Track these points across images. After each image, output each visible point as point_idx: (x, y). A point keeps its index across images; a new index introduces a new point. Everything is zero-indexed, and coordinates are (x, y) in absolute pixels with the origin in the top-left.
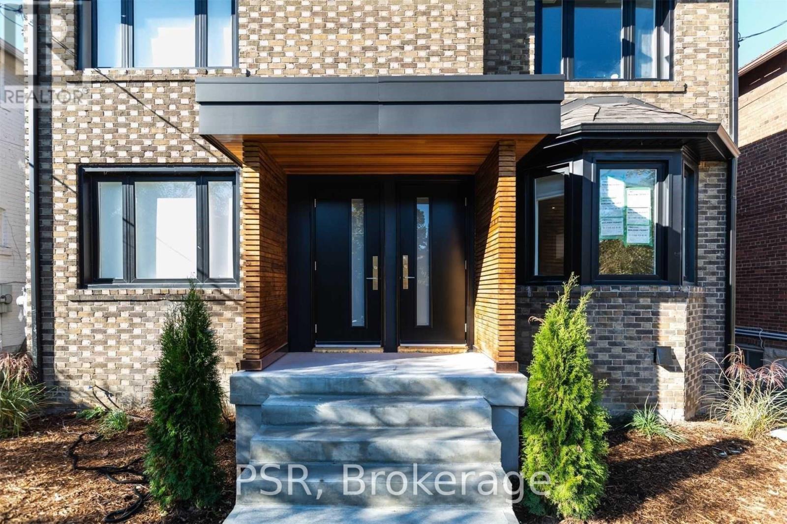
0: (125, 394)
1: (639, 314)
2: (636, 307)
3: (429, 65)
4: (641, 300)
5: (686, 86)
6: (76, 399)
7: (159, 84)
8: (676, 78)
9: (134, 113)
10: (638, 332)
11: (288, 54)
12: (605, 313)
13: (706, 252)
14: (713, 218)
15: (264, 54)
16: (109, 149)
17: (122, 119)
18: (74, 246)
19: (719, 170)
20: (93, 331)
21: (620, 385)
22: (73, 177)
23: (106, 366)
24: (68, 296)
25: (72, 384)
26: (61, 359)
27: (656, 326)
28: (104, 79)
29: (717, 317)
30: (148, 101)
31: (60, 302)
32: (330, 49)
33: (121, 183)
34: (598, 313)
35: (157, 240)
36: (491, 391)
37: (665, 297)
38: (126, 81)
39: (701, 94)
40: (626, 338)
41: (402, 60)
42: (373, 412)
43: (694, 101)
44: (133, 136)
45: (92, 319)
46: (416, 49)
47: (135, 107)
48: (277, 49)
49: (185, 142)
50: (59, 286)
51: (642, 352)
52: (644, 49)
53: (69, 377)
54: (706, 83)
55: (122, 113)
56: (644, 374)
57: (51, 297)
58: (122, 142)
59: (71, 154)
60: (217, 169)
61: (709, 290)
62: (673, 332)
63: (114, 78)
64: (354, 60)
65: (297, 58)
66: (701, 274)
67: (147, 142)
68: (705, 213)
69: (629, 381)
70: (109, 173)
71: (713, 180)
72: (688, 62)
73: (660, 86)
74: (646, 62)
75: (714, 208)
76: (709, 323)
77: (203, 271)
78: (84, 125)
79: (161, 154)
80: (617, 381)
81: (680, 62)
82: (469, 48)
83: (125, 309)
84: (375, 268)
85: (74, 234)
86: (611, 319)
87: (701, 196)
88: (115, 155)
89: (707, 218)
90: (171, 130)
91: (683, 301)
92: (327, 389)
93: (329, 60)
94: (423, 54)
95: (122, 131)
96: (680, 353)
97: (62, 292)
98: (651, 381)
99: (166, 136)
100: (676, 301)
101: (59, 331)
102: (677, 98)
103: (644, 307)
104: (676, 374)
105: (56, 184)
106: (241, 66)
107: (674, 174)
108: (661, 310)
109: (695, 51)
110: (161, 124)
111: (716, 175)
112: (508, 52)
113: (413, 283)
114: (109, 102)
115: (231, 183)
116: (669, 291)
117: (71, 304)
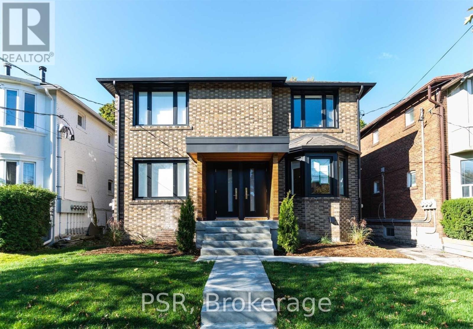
0: (149, 236)
1: (324, 206)
2: (323, 204)
3: (254, 124)
4: (325, 202)
5: (343, 130)
6: (132, 238)
7: (162, 131)
8: (340, 127)
9: (153, 141)
10: (324, 212)
11: (206, 121)
12: (313, 206)
13: (351, 186)
14: (354, 175)
15: (198, 121)
16: (144, 153)
17: (149, 143)
18: (131, 185)
19: (355, 158)
20: (138, 215)
21: (318, 230)
22: (131, 162)
23: (142, 226)
24: (129, 203)
25: (130, 233)
26: (126, 224)
27: (330, 210)
28: (143, 129)
29: (356, 209)
30: (158, 137)
31: (126, 205)
32: (220, 119)
33: (146, 164)
34: (310, 206)
35: (159, 184)
36: (271, 225)
37: (333, 201)
38: (150, 130)
39: (348, 133)
40: (320, 214)
41: (245, 123)
42: (237, 229)
43: (346, 135)
44: (153, 148)
45: (137, 211)
46: (249, 119)
47: (153, 139)
48: (202, 119)
49: (170, 150)
50: (126, 199)
51: (325, 219)
52: (330, 117)
53: (129, 231)
54: (350, 129)
55: (149, 141)
56: (326, 226)
57: (123, 203)
58: (149, 150)
59: (131, 154)
60: (181, 159)
61: (353, 199)
62: (335, 212)
63: (146, 129)
64: (228, 123)
65: (209, 122)
66: (350, 194)
67: (157, 150)
68: (351, 173)
69: (321, 228)
70: (144, 161)
71: (353, 162)
72: (344, 122)
73: (334, 130)
74: (331, 121)
75: (354, 171)
76: (353, 211)
77: (175, 194)
78: (136, 145)
79: (162, 154)
80: (317, 228)
81: (341, 122)
82: (267, 119)
83: (149, 207)
84: (236, 192)
85: (132, 182)
86: (315, 208)
87: (349, 167)
88: (146, 155)
89: (351, 175)
90: (166, 146)
91: (338, 202)
92: (223, 225)
93: (220, 123)
94: (252, 121)
95: (149, 146)
96: (338, 219)
97: (127, 201)
98: (328, 228)
99: (164, 148)
100: (336, 202)
101: (126, 215)
102: (340, 134)
103: (325, 204)
104: (337, 226)
105: (125, 164)
106: (190, 125)
107: (335, 161)
108: (331, 205)
109: (346, 118)
110: (162, 144)
111: (354, 160)
112: (281, 118)
113: (249, 197)
114: (144, 137)
115: (185, 164)
116: (333, 199)
117: (130, 206)
